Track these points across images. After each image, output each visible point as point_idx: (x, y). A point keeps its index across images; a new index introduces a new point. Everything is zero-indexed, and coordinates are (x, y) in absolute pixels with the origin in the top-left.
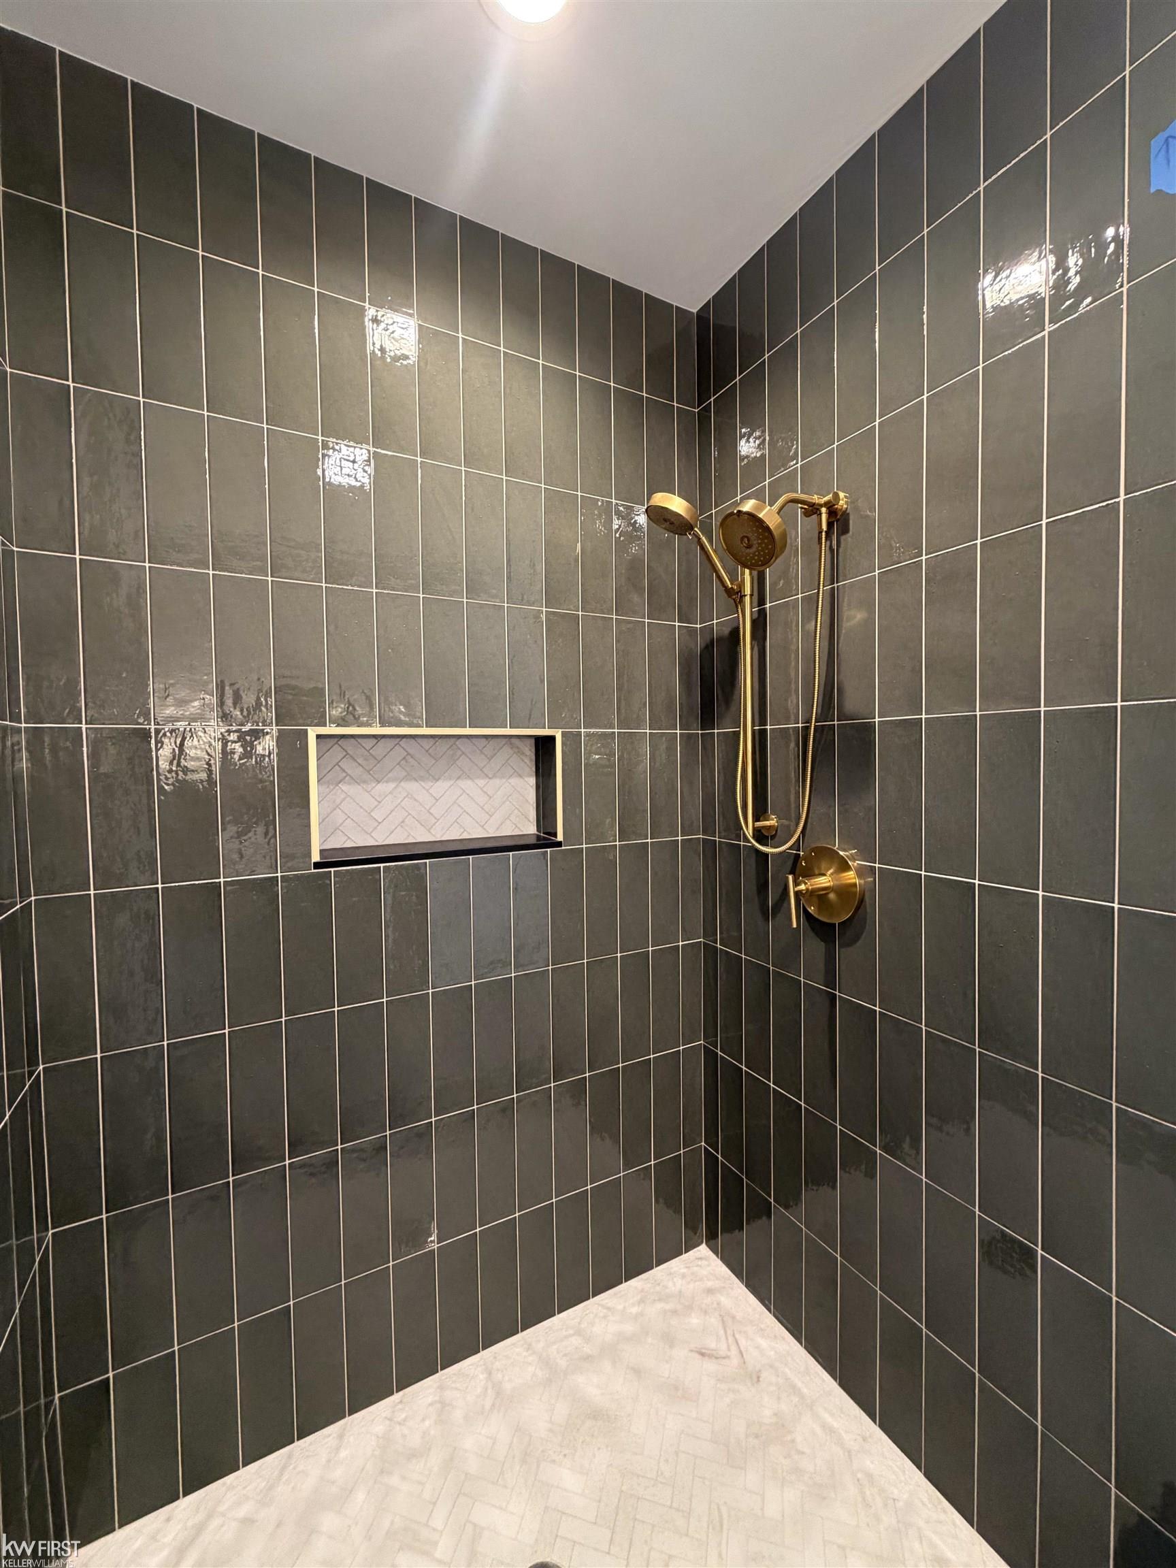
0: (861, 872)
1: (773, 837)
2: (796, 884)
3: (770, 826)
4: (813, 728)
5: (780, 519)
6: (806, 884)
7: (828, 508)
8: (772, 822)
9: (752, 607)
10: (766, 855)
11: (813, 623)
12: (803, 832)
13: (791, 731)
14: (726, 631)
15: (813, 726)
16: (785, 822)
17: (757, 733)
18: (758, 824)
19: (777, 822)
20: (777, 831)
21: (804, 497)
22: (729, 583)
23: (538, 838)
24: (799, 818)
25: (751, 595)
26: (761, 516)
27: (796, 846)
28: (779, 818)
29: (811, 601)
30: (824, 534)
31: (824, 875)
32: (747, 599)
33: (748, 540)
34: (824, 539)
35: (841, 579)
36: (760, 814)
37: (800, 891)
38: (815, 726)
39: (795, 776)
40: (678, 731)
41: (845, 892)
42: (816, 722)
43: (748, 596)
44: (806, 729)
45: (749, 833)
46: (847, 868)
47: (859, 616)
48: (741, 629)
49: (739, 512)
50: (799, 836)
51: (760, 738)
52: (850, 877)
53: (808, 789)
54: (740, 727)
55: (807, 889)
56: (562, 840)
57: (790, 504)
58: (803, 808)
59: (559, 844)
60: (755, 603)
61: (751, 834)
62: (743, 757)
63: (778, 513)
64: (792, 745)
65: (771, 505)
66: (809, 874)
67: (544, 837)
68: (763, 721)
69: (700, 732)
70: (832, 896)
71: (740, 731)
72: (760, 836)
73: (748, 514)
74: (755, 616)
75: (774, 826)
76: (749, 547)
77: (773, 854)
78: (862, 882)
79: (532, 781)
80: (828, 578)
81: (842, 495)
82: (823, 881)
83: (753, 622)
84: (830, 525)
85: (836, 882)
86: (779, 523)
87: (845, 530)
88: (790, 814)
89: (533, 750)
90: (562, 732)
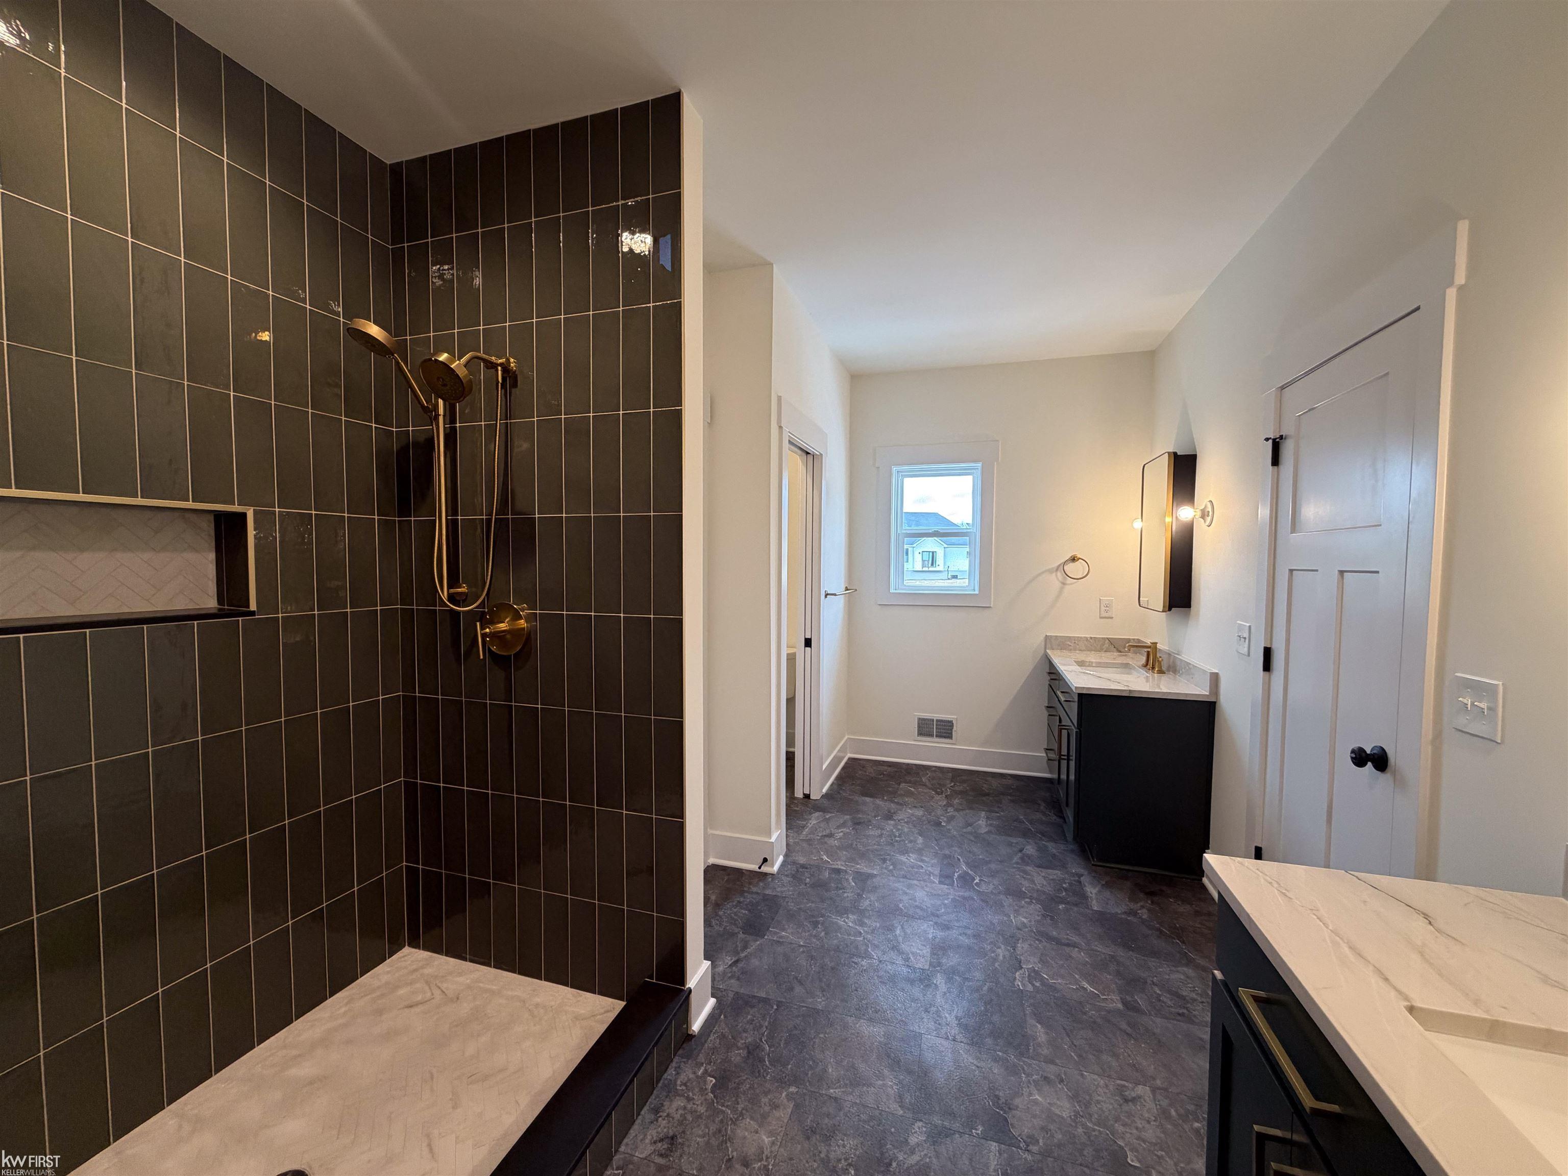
0: (528, 619)
1: (464, 601)
2: (482, 628)
3: (462, 593)
4: (493, 519)
5: (467, 372)
6: (489, 628)
7: (502, 368)
8: (463, 589)
9: (445, 424)
10: (458, 613)
11: (493, 446)
12: (488, 594)
13: (477, 521)
14: (422, 438)
15: (494, 518)
16: (474, 590)
17: (450, 521)
18: (452, 591)
19: (467, 589)
20: (467, 596)
21: (485, 356)
22: (425, 403)
23: (220, 610)
24: (485, 583)
25: (444, 416)
26: (452, 366)
27: (482, 605)
28: (469, 587)
29: (491, 429)
30: (500, 384)
31: (504, 622)
32: (441, 419)
33: (443, 380)
34: (500, 388)
35: (512, 417)
36: (453, 582)
37: (486, 633)
38: (495, 518)
39: (481, 553)
40: (376, 517)
41: (515, 633)
42: (495, 515)
43: (442, 416)
44: (489, 521)
45: (445, 596)
46: (520, 618)
47: (526, 446)
48: (436, 438)
49: (436, 360)
50: (484, 598)
51: (452, 526)
52: (522, 623)
53: (491, 562)
54: (435, 517)
55: (491, 632)
56: (256, 609)
57: (476, 359)
58: (487, 577)
59: (253, 613)
60: (448, 421)
61: (446, 597)
62: (439, 539)
63: (465, 366)
64: (479, 530)
65: (459, 359)
66: (492, 622)
67: (228, 609)
68: (455, 513)
69: (397, 519)
70: (508, 636)
71: (435, 520)
72: (451, 598)
73: (441, 362)
74: (448, 431)
75: (465, 592)
76: (445, 385)
77: (463, 612)
78: (529, 625)
79: (212, 556)
80: (504, 415)
81: (512, 360)
82: (503, 626)
83: (446, 437)
84: (504, 378)
85: (511, 627)
86: (466, 375)
87: (515, 384)
88: (477, 583)
89: (213, 525)
90: (254, 509)
